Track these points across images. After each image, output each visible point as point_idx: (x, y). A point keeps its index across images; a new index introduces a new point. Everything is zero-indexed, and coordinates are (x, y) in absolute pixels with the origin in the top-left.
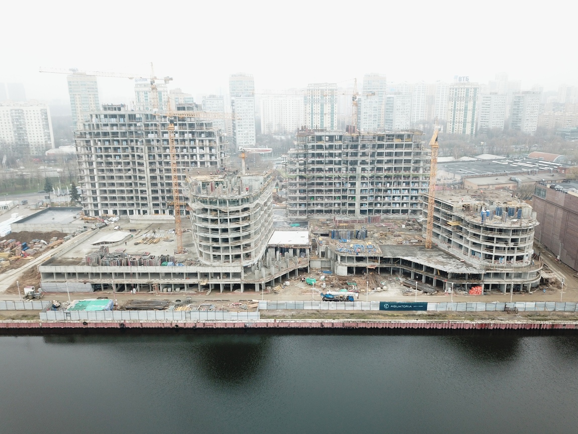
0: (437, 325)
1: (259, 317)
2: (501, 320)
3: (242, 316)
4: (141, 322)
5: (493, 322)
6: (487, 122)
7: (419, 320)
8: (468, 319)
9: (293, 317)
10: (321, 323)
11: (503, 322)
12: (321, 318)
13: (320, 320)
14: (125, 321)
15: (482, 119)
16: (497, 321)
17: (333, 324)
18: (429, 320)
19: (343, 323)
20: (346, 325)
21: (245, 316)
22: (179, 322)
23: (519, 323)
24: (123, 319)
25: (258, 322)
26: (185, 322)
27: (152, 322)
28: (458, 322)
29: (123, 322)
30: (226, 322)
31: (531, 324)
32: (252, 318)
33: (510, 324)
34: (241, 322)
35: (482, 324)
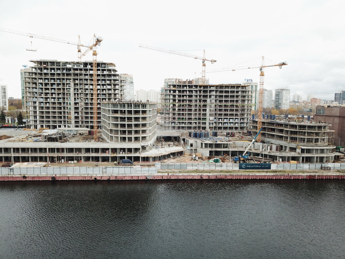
0: (280, 177)
1: (157, 172)
2: (322, 173)
4: (68, 176)
7: (268, 173)
13: (200, 174)
16: (319, 174)
17: (209, 176)
18: (275, 173)
20: (218, 177)
21: (146, 171)
22: (97, 175)
23: (334, 175)
24: (55, 173)
25: (156, 175)
26: (102, 175)
27: (77, 176)
28: (295, 174)
29: (54, 176)
30: (132, 175)
32: (151, 172)
33: (328, 176)
34: (143, 175)
35: (310, 176)
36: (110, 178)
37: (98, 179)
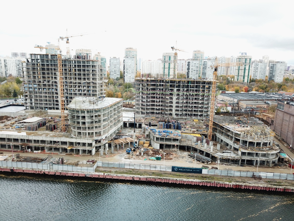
0: (207, 184)
1: (94, 171)
2: (250, 183)
3: (84, 170)
4: (23, 169)
5: (244, 184)
6: (256, 77)
7: (195, 180)
8: (227, 181)
9: (116, 172)
10: (133, 177)
11: (251, 185)
12: (133, 174)
13: (132, 176)
14: (14, 168)
15: (254, 75)
16: (247, 184)
17: (140, 178)
18: (202, 180)
19: (146, 178)
20: (148, 179)
21: (86, 170)
22: (46, 171)
23: (262, 186)
24: (13, 166)
25: (93, 174)
26: (49, 171)
27: (30, 170)
28: (221, 182)
29: (12, 168)
30: (74, 173)
31: (270, 188)
32: (90, 171)
33: (255, 187)
34: (83, 173)
35: (236, 185)
36: (55, 173)
37: (47, 173)
